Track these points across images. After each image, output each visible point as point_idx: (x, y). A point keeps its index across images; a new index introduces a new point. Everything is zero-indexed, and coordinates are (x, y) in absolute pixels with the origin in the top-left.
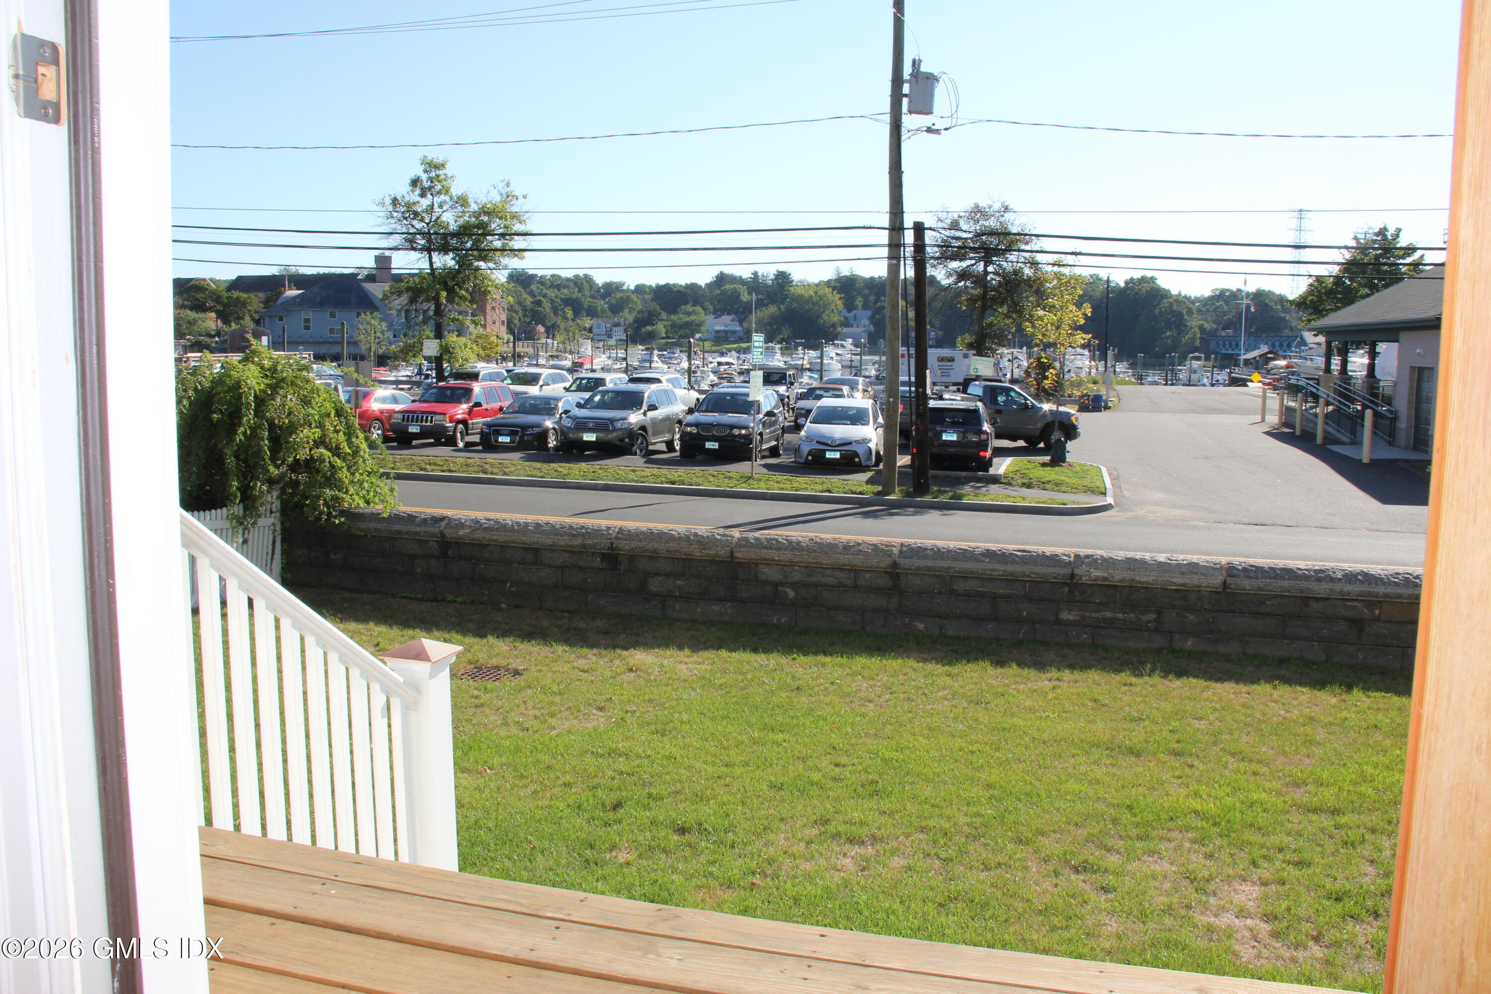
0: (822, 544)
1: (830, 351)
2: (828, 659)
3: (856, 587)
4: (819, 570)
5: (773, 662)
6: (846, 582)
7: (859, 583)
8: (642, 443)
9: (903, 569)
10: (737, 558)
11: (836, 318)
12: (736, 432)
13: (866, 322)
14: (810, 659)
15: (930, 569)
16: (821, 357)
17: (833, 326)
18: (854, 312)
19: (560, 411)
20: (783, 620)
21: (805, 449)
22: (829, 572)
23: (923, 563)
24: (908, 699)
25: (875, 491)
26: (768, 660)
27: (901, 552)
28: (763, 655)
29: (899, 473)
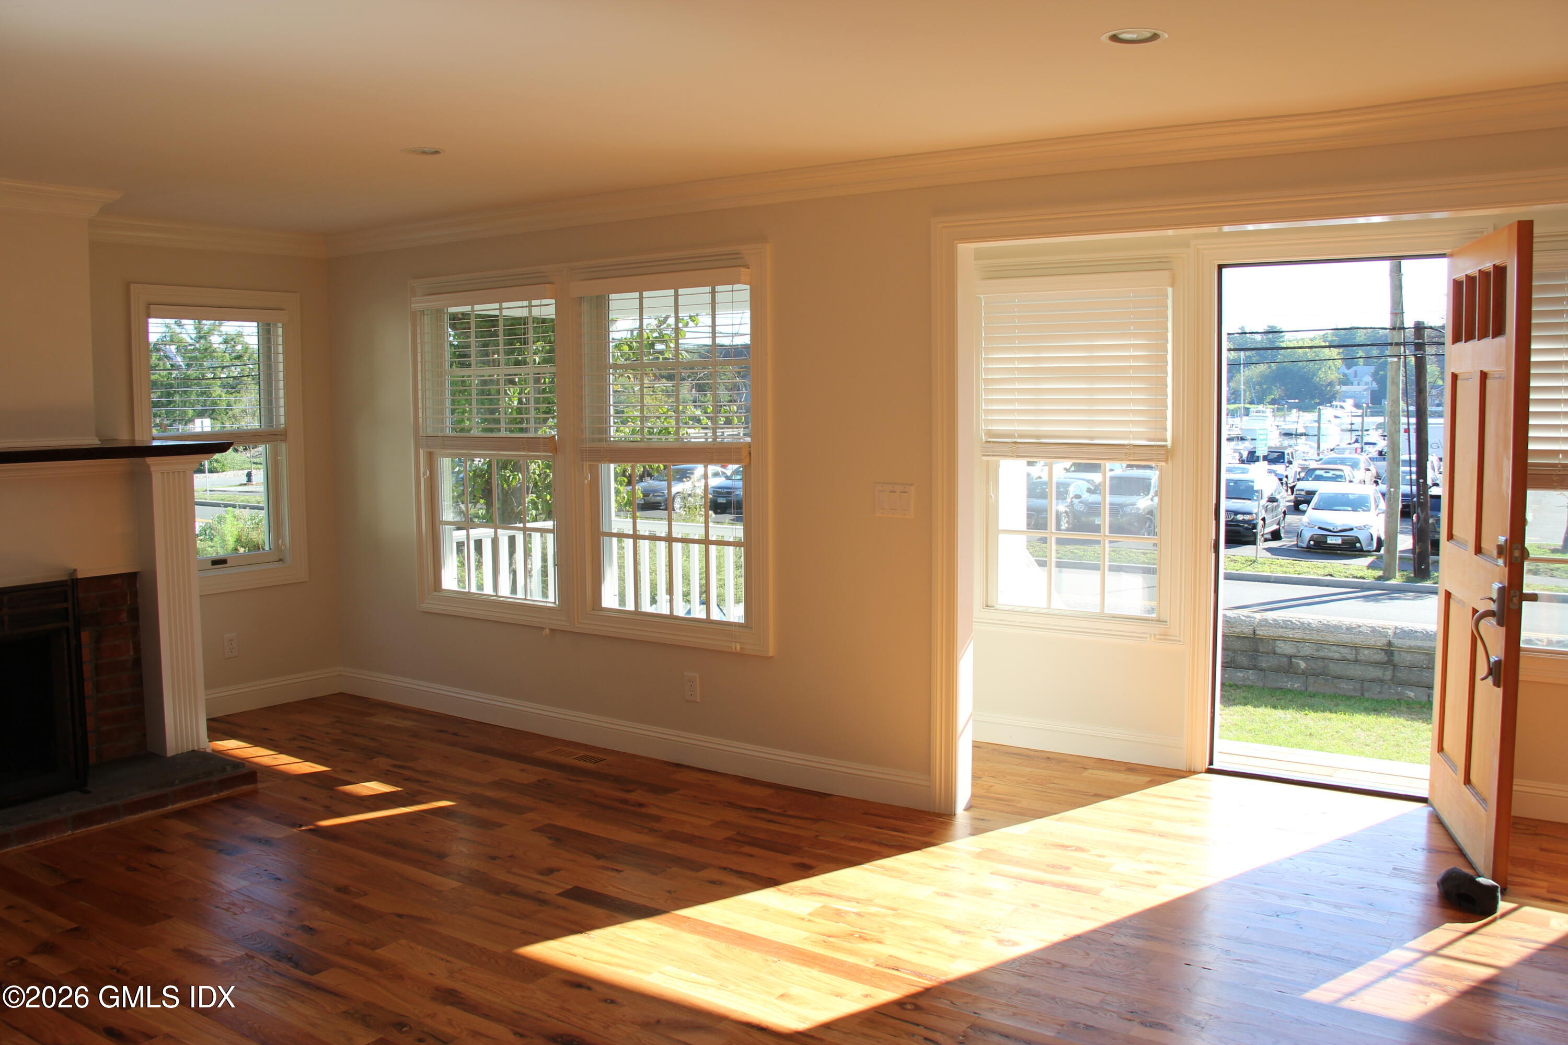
0: (1329, 625)
1: (1327, 412)
2: (1333, 715)
3: (1356, 661)
4: (1326, 646)
5: (1289, 716)
6: (1349, 657)
7: (1359, 658)
8: (1150, 527)
9: (1397, 647)
10: (1258, 635)
11: (1333, 376)
12: (1240, 517)
13: (1368, 379)
14: (1320, 715)
15: (1419, 648)
16: (1319, 421)
17: (1331, 384)
18: (1354, 368)
19: (1071, 495)
20: (1296, 686)
21: (1307, 535)
22: (1334, 648)
23: (1413, 643)
24: (1397, 745)
25: (1376, 576)
26: (1285, 714)
27: (1395, 633)
28: (1280, 711)
29: (1400, 558)
